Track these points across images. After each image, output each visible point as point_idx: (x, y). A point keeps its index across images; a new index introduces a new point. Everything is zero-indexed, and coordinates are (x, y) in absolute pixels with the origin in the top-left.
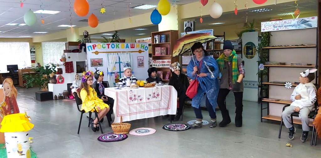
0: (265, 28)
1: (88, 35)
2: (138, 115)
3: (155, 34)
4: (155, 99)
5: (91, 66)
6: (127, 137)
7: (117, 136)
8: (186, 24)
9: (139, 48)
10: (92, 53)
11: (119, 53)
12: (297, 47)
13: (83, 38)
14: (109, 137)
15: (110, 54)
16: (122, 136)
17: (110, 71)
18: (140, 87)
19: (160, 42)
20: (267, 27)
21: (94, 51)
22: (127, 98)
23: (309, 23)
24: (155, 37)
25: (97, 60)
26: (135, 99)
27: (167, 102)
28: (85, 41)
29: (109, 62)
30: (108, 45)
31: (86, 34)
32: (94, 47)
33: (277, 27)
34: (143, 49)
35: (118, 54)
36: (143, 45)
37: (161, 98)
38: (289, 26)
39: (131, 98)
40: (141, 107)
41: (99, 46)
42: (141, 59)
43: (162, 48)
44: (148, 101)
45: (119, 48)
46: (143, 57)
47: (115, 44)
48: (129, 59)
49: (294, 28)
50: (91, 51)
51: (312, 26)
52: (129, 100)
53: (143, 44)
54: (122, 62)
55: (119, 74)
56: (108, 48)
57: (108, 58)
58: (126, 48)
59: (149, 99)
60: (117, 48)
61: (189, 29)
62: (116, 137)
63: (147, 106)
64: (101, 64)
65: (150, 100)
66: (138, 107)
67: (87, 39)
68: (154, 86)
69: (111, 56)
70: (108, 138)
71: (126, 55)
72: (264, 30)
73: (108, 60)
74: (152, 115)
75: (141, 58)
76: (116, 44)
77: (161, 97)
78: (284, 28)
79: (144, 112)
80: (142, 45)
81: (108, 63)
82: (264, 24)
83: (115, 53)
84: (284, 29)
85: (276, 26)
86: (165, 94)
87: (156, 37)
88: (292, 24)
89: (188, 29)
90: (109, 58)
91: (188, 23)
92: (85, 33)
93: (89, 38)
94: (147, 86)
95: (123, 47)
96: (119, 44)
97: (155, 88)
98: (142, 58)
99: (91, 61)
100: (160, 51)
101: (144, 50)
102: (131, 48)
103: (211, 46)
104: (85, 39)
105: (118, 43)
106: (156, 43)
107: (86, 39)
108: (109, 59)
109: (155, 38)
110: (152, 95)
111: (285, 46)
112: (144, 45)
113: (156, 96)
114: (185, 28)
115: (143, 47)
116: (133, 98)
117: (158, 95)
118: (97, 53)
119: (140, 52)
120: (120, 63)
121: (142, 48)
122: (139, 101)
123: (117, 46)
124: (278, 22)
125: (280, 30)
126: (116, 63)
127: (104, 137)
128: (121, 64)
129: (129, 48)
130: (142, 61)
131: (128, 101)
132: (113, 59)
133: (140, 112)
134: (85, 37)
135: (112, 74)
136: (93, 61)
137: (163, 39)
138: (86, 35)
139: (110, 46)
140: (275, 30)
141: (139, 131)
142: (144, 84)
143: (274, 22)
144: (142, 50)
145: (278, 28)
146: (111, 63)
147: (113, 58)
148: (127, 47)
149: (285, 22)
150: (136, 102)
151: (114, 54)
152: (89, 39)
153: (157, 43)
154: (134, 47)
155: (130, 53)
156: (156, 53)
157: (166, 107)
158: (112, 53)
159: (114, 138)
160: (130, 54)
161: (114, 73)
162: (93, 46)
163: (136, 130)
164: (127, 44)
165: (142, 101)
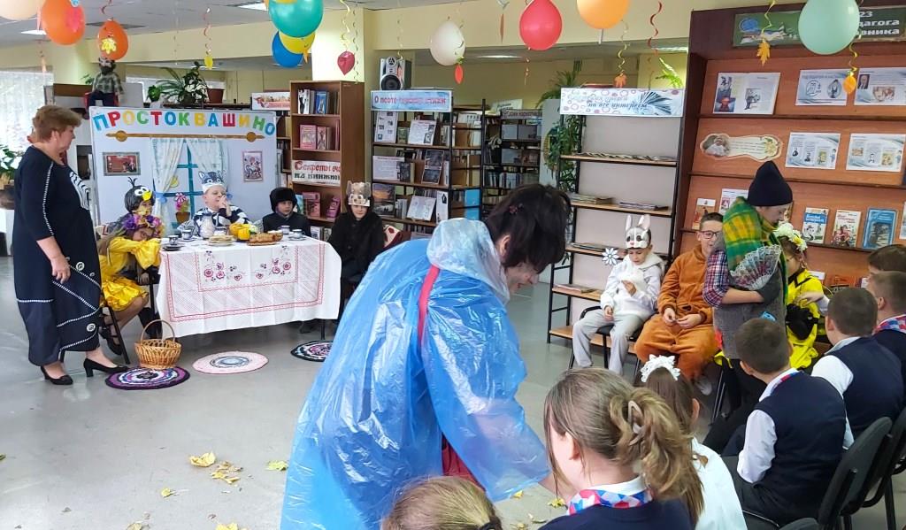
0: (569, 106)
1: (114, 65)
2: (229, 318)
3: (302, 87)
4: (277, 277)
5: (105, 175)
6: (187, 376)
7: (161, 374)
8: (386, 68)
9: (248, 125)
10: (108, 135)
11: (187, 139)
12: (636, 161)
13: (99, 76)
14: (138, 377)
15: (162, 141)
16: (174, 374)
17: (160, 190)
18: (239, 241)
19: (314, 113)
20: (574, 102)
21: (113, 130)
22: (198, 271)
23: (666, 102)
24: (301, 94)
25: (122, 157)
26: (220, 276)
27: (313, 285)
28: (103, 84)
29: (157, 163)
30: (156, 114)
31: (109, 65)
32: (114, 118)
33: (595, 105)
34: (261, 129)
35: (184, 141)
36: (260, 120)
37: (297, 274)
38: (624, 106)
39: (208, 273)
40: (237, 297)
41: (129, 115)
42: (253, 159)
43: (320, 129)
44: (258, 281)
45: (187, 124)
46: (261, 152)
47: (177, 112)
48: (218, 156)
49: (631, 113)
50: (104, 131)
51: (670, 113)
52: (203, 278)
53: (261, 117)
54: (196, 166)
55: (188, 198)
56: (157, 123)
57: (156, 152)
58: (210, 125)
59: (260, 276)
60: (181, 124)
61: (393, 81)
62: (156, 375)
63: (256, 297)
64: (135, 170)
65: (264, 280)
66: (229, 297)
67: (112, 79)
68: (279, 240)
69: (164, 146)
70: (135, 378)
71: (208, 144)
72: (566, 109)
73: (156, 158)
74: (271, 319)
75: (253, 155)
76: (181, 115)
77: (297, 272)
78: (612, 110)
79: (248, 310)
80: (257, 118)
81: (155, 168)
82: (567, 94)
83: (176, 139)
84: (610, 114)
85: (594, 102)
86: (307, 265)
87: (304, 95)
88: (629, 102)
89: (389, 81)
90: (159, 151)
91: (391, 64)
92: (104, 61)
93: (117, 75)
94: (257, 242)
95: (200, 122)
96: (188, 114)
97: (279, 245)
98: (259, 155)
99: (104, 158)
100: (314, 136)
101: (263, 133)
102: (225, 125)
103: (446, 138)
104: (103, 79)
105: (187, 111)
106: (302, 112)
107: (107, 77)
108: (158, 154)
109: (301, 99)
110: (270, 266)
111: (611, 157)
112: (263, 120)
113: (281, 268)
114: (382, 77)
115: (261, 124)
116: (216, 272)
117: (287, 266)
118: (121, 136)
119: (251, 137)
120: (190, 167)
121: (258, 126)
122: (233, 282)
123: (183, 119)
124: (599, 92)
125: (601, 113)
126: (179, 166)
127: (123, 375)
128: (193, 169)
129: (217, 125)
130: (258, 163)
131: (198, 280)
132: (171, 154)
133: (234, 311)
134: (104, 73)
135: (168, 198)
136: (109, 158)
137: (321, 102)
138: (106, 67)
139: (161, 118)
140: (592, 113)
141: (222, 363)
142: (251, 233)
143: (589, 91)
144: (257, 132)
145: (597, 108)
146: (166, 166)
147: (170, 152)
148: (213, 122)
149: (614, 95)
150: (223, 283)
151: (174, 141)
152: (115, 79)
153: (306, 112)
154: (233, 125)
155: (220, 139)
156: (304, 141)
157: (310, 298)
158: (168, 139)
159: (150, 378)
160: (220, 142)
161: (174, 195)
162: (110, 115)
163: (215, 356)
164: (213, 116)
165: (241, 282)
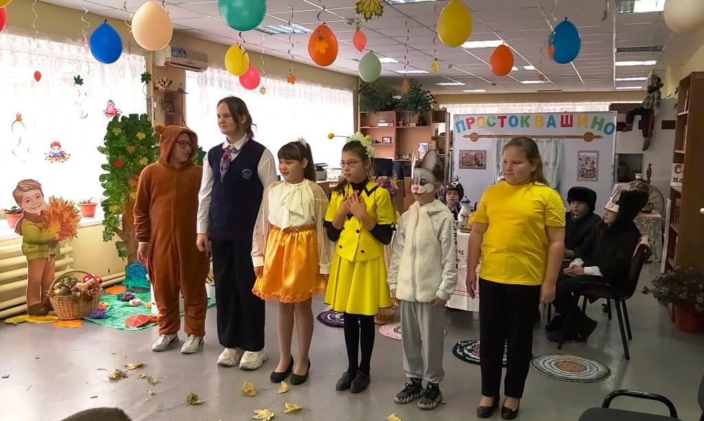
5: (460, 168)
9: (586, 127)
10: (465, 136)
21: (469, 132)
25: (473, 154)
30: (502, 118)
32: (470, 122)
41: (481, 120)
45: (528, 126)
46: (597, 152)
50: (462, 133)
53: (600, 117)
56: (502, 126)
58: (548, 126)
60: (522, 126)
64: (482, 165)
75: (588, 154)
76: (522, 118)
80: (595, 118)
95: (540, 123)
96: (528, 117)
98: (595, 154)
99: (460, 155)
102: (563, 126)
112: (603, 120)
115: (600, 124)
118: (474, 137)
119: (589, 137)
123: (524, 122)
130: (593, 163)
136: (464, 155)
139: (506, 121)
144: (595, 132)
148: (551, 123)
154: (571, 125)
162: (468, 120)
164: (552, 118)
